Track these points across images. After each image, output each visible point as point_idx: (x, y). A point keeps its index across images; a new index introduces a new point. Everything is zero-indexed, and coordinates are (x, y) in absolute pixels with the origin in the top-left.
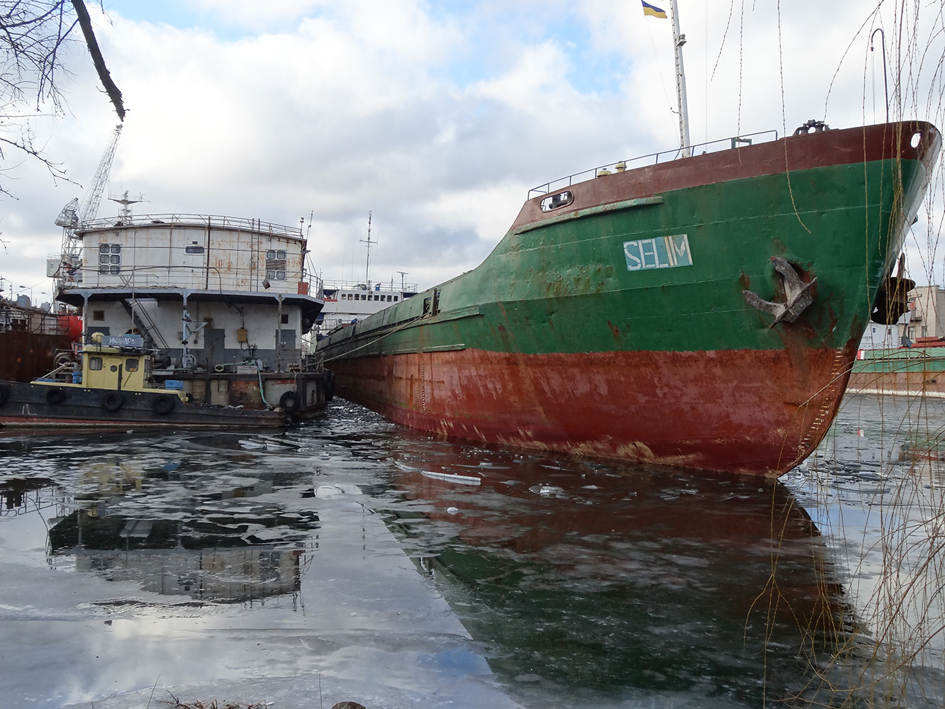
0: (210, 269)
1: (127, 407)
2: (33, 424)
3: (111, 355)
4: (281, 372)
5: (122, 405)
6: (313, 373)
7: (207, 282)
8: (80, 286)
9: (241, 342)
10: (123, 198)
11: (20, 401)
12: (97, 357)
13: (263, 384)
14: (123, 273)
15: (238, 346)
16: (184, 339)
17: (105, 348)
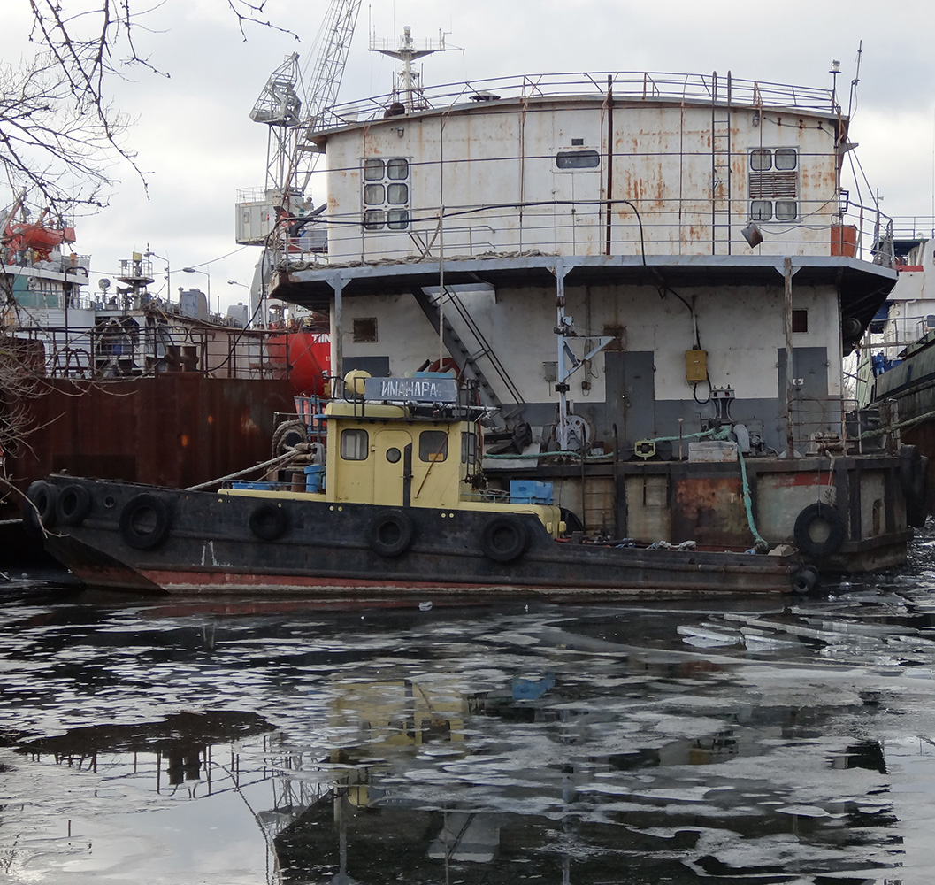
0: (614, 206)
1: (424, 547)
2: (224, 587)
3: (385, 422)
4: (797, 454)
5: (411, 543)
6: (875, 457)
7: (609, 238)
8: (322, 261)
9: (694, 383)
10: (403, 46)
11: (196, 534)
12: (355, 427)
13: (753, 486)
14: (416, 226)
15: (685, 394)
16: (560, 380)
17: (374, 408)
